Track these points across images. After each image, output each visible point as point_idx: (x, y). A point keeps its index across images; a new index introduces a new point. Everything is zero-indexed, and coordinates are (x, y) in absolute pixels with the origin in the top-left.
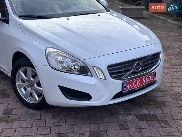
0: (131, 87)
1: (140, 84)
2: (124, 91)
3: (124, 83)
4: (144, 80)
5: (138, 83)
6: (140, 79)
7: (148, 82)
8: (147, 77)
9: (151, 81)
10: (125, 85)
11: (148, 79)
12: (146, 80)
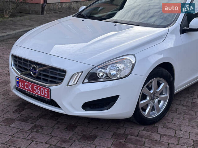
0: (23, 86)
1: (31, 91)
2: (17, 86)
3: (17, 78)
4: (35, 89)
5: (30, 87)
6: (31, 85)
7: (40, 94)
8: (39, 88)
9: (44, 96)
10: (18, 81)
11: (40, 90)
12: (38, 91)
